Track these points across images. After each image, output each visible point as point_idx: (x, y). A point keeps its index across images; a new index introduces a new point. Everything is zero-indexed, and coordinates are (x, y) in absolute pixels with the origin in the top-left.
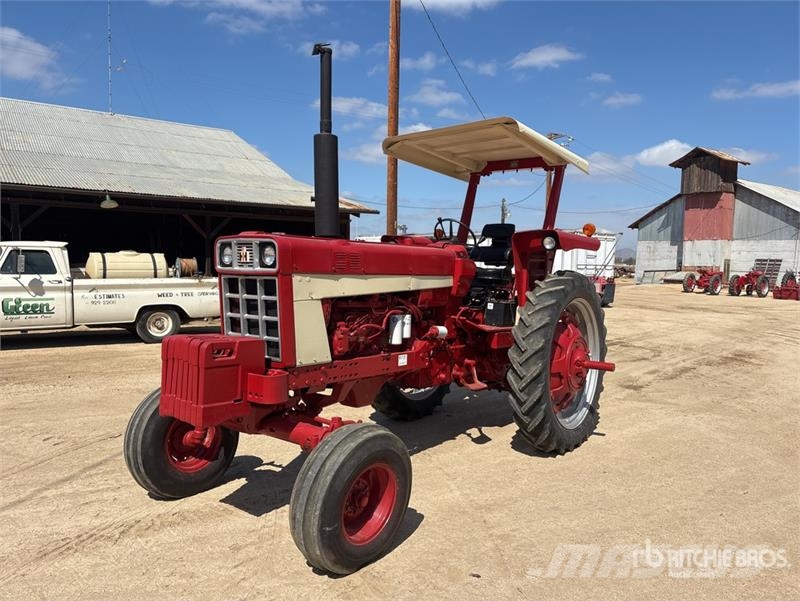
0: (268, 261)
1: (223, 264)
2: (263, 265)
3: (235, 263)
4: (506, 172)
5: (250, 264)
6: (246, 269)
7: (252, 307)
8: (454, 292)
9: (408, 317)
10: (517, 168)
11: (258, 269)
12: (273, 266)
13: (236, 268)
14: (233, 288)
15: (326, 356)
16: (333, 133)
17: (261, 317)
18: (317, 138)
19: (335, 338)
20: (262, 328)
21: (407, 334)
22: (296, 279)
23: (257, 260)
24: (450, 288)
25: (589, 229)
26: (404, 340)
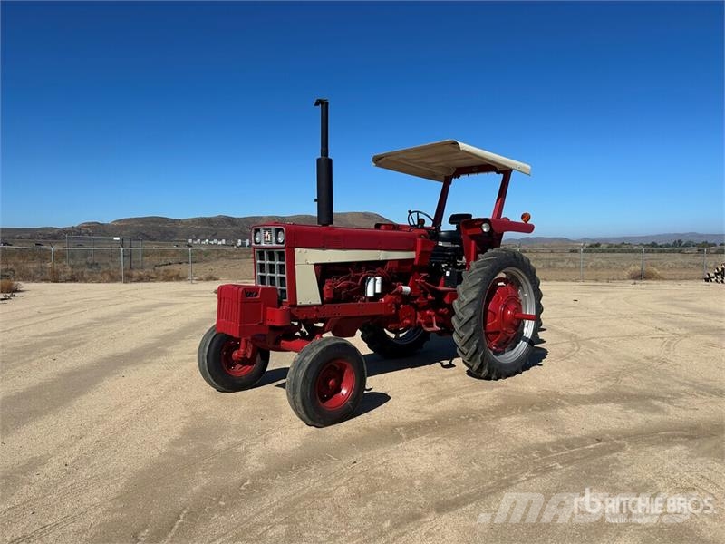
0: (280, 240)
1: (256, 243)
2: (277, 243)
3: (263, 242)
4: (470, 175)
5: (271, 242)
6: (269, 245)
7: (272, 268)
8: (416, 263)
9: (378, 278)
10: (478, 172)
11: (275, 245)
12: (283, 243)
13: (263, 244)
14: (261, 258)
15: (317, 300)
16: (329, 157)
17: (277, 275)
18: (318, 160)
19: (324, 289)
20: (277, 281)
21: (378, 290)
22: (297, 250)
23: (274, 238)
24: (413, 260)
25: (526, 217)
26: (375, 294)
